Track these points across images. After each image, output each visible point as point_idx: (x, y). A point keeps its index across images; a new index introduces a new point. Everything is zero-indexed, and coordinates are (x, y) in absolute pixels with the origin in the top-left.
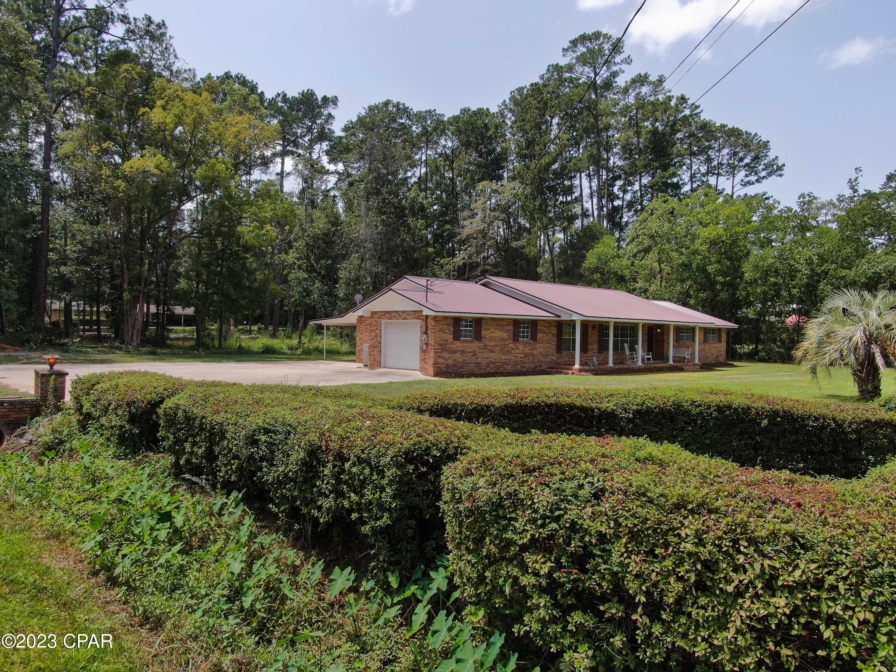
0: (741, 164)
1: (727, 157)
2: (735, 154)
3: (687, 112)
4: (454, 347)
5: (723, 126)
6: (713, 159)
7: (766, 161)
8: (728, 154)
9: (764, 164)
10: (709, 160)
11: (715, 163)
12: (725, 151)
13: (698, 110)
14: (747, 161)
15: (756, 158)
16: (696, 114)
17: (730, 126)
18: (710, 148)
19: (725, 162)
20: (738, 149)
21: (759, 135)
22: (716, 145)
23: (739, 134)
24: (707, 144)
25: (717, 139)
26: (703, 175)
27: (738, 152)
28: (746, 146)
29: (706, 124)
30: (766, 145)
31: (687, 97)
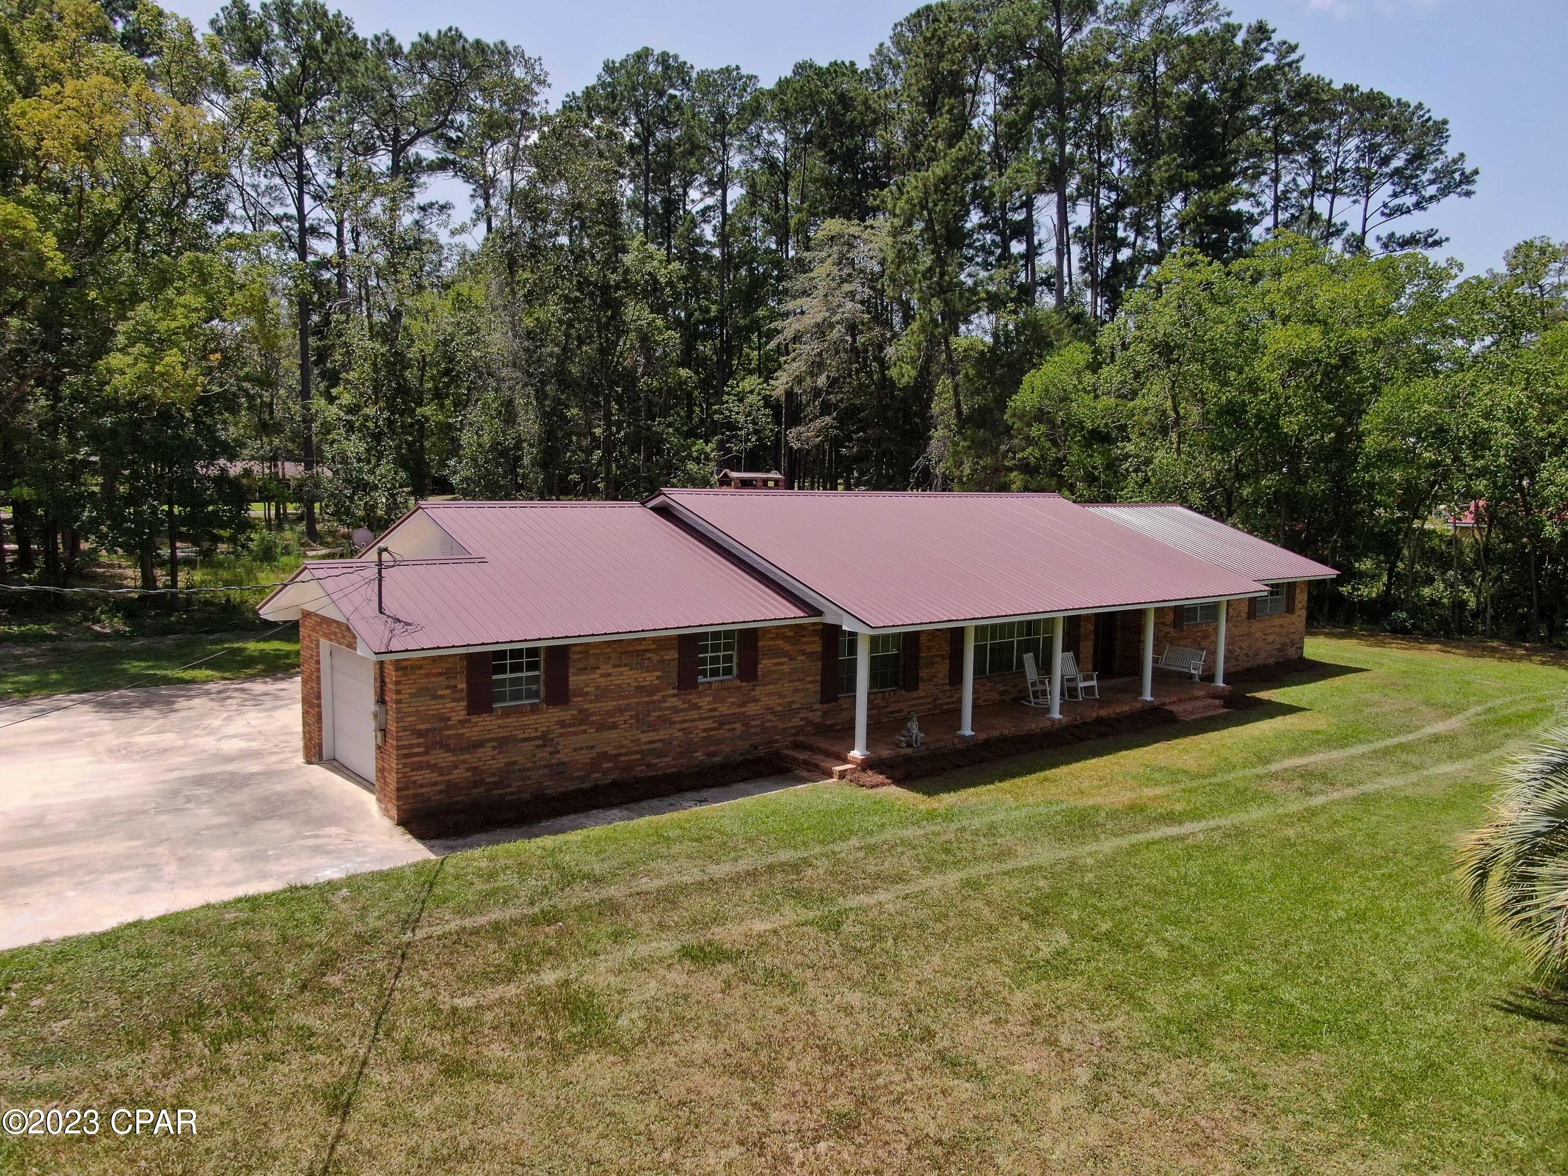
0: (1386, 170)
1: (1355, 155)
2: (1373, 148)
3: (1269, 59)
4: (470, 734)
5: (1349, 89)
6: (1326, 160)
7: (1438, 164)
8: (1357, 147)
9: (1435, 171)
10: (1316, 162)
11: (1330, 168)
12: (1352, 143)
13: (1294, 56)
14: (1397, 163)
15: (1418, 158)
16: (1290, 65)
17: (1364, 89)
18: (1317, 136)
19: (1350, 165)
20: (1378, 139)
21: (1426, 106)
22: (1334, 131)
23: (1383, 106)
24: (1313, 127)
25: (1334, 117)
26: (1304, 195)
27: (1380, 145)
28: (1397, 130)
29: (1310, 85)
30: (1440, 129)
31: (1270, 27)
